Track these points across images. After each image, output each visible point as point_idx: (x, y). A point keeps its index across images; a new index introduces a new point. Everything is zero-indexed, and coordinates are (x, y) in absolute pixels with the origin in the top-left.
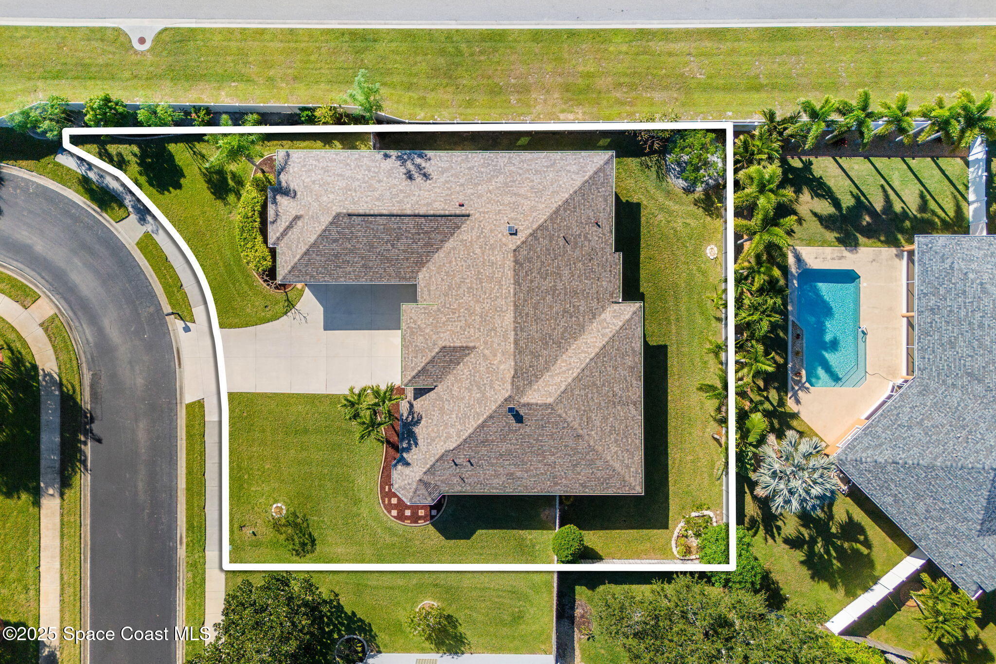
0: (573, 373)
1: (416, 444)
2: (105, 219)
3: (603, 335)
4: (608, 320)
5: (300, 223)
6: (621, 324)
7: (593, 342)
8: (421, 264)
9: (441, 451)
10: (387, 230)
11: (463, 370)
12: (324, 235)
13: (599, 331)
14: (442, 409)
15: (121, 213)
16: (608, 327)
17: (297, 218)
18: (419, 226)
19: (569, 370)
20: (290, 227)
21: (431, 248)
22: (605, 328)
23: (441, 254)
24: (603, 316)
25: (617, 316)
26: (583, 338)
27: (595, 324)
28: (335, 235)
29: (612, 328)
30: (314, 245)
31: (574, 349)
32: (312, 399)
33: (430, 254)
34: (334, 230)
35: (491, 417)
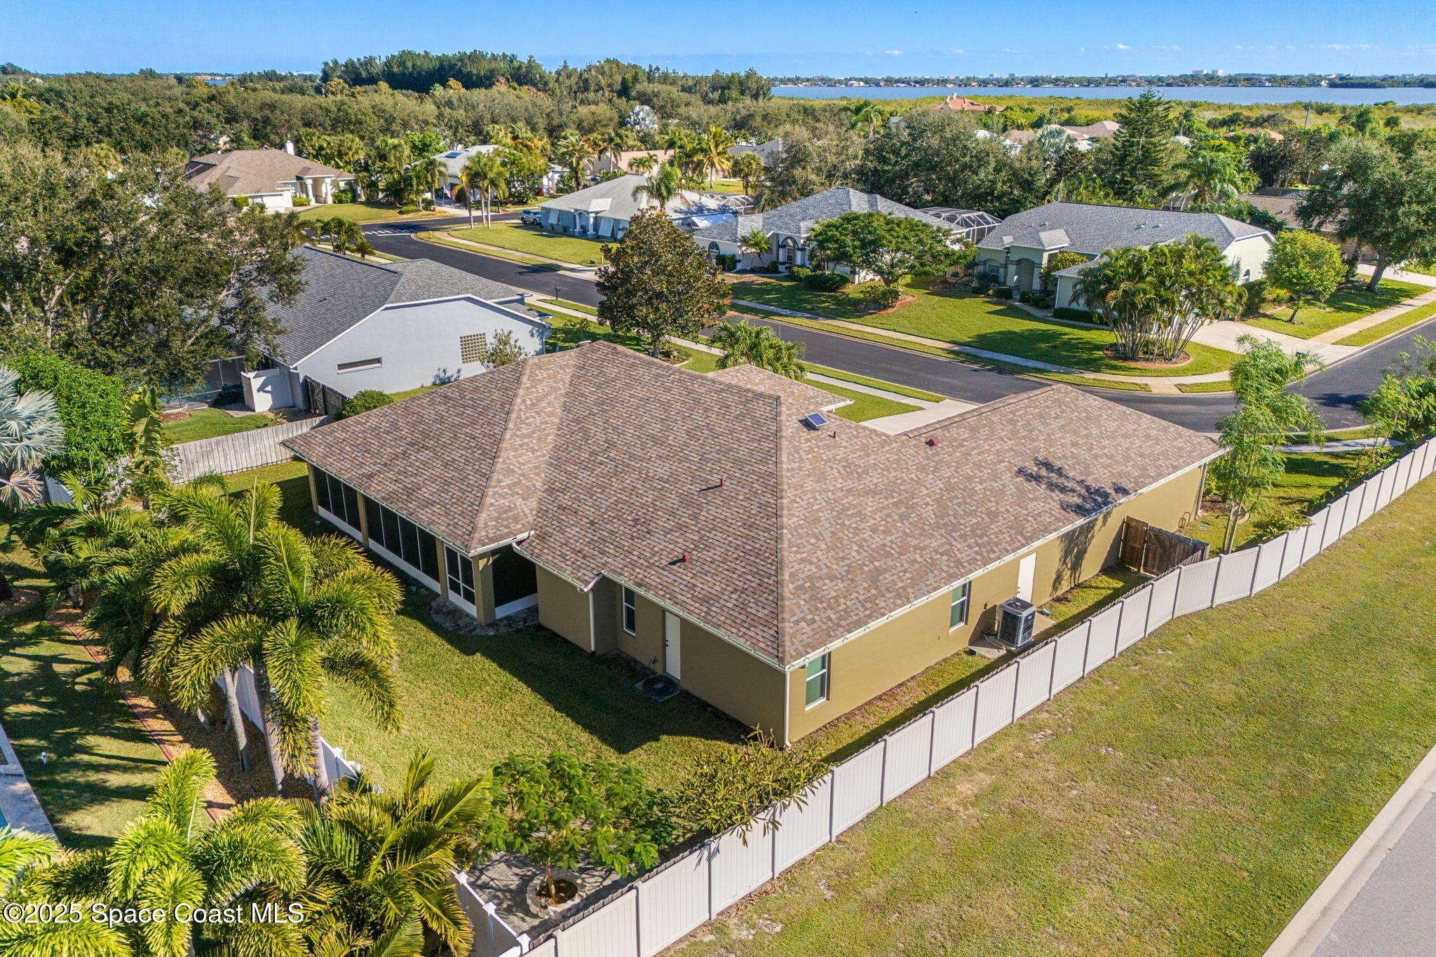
0: (524, 401)
3: (510, 472)
4: (519, 501)
6: (489, 500)
7: (521, 455)
13: (522, 475)
16: (509, 487)
19: (533, 405)
22: (515, 484)
24: (533, 503)
25: (506, 512)
26: (544, 455)
27: (538, 485)
29: (503, 487)
31: (548, 435)
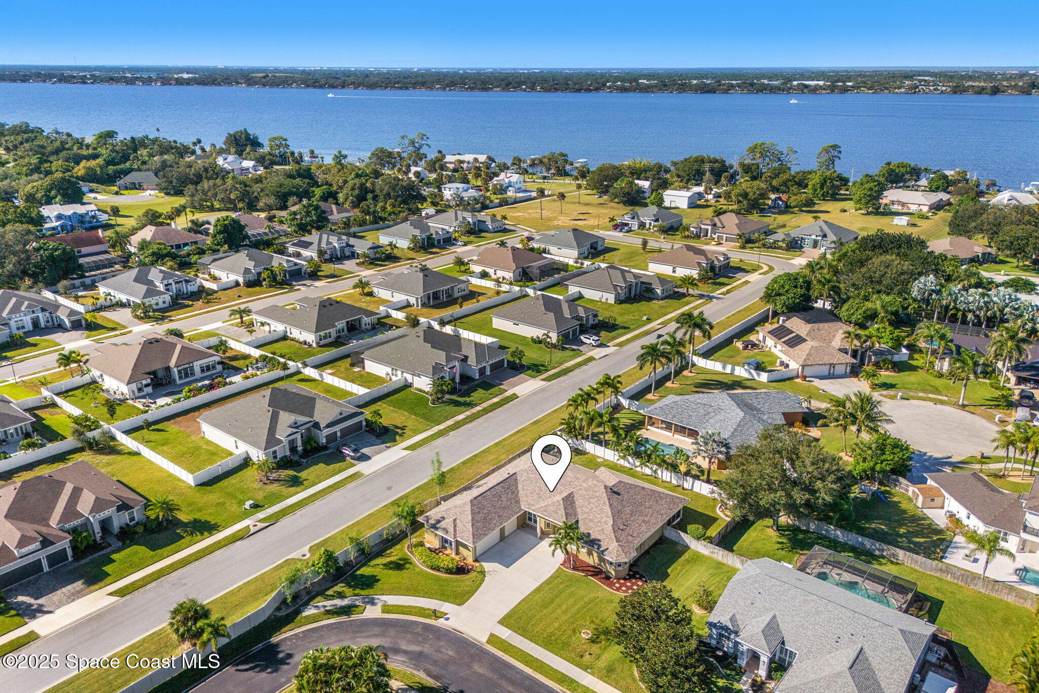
1: (599, 540)
2: (354, 617)
5: (458, 521)
8: (518, 502)
9: (611, 528)
10: (494, 496)
11: (579, 502)
12: (473, 513)
14: (591, 521)
15: (361, 608)
17: (455, 520)
18: (503, 487)
20: (455, 526)
21: (515, 493)
23: (521, 492)
28: (477, 510)
30: (473, 519)
32: (538, 590)
33: (517, 496)
34: (474, 508)
35: (609, 499)
